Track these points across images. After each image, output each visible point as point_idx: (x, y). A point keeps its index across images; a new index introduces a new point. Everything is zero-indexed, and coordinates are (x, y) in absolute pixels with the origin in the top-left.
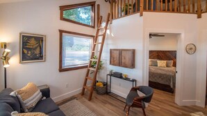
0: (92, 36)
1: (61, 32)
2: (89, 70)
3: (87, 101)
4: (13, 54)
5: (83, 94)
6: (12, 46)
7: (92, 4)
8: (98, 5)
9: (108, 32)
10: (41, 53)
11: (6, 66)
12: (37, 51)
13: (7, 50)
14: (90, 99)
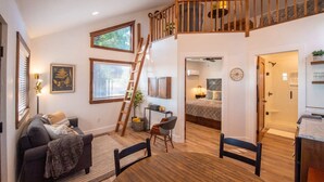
0: (130, 63)
1: (92, 60)
2: (125, 104)
3: (119, 137)
4: (45, 84)
5: (117, 130)
6: (44, 76)
7: (131, 24)
8: (139, 25)
9: (147, 57)
10: (71, 83)
11: (39, 95)
12: (67, 82)
13: (40, 81)
14: (123, 135)
